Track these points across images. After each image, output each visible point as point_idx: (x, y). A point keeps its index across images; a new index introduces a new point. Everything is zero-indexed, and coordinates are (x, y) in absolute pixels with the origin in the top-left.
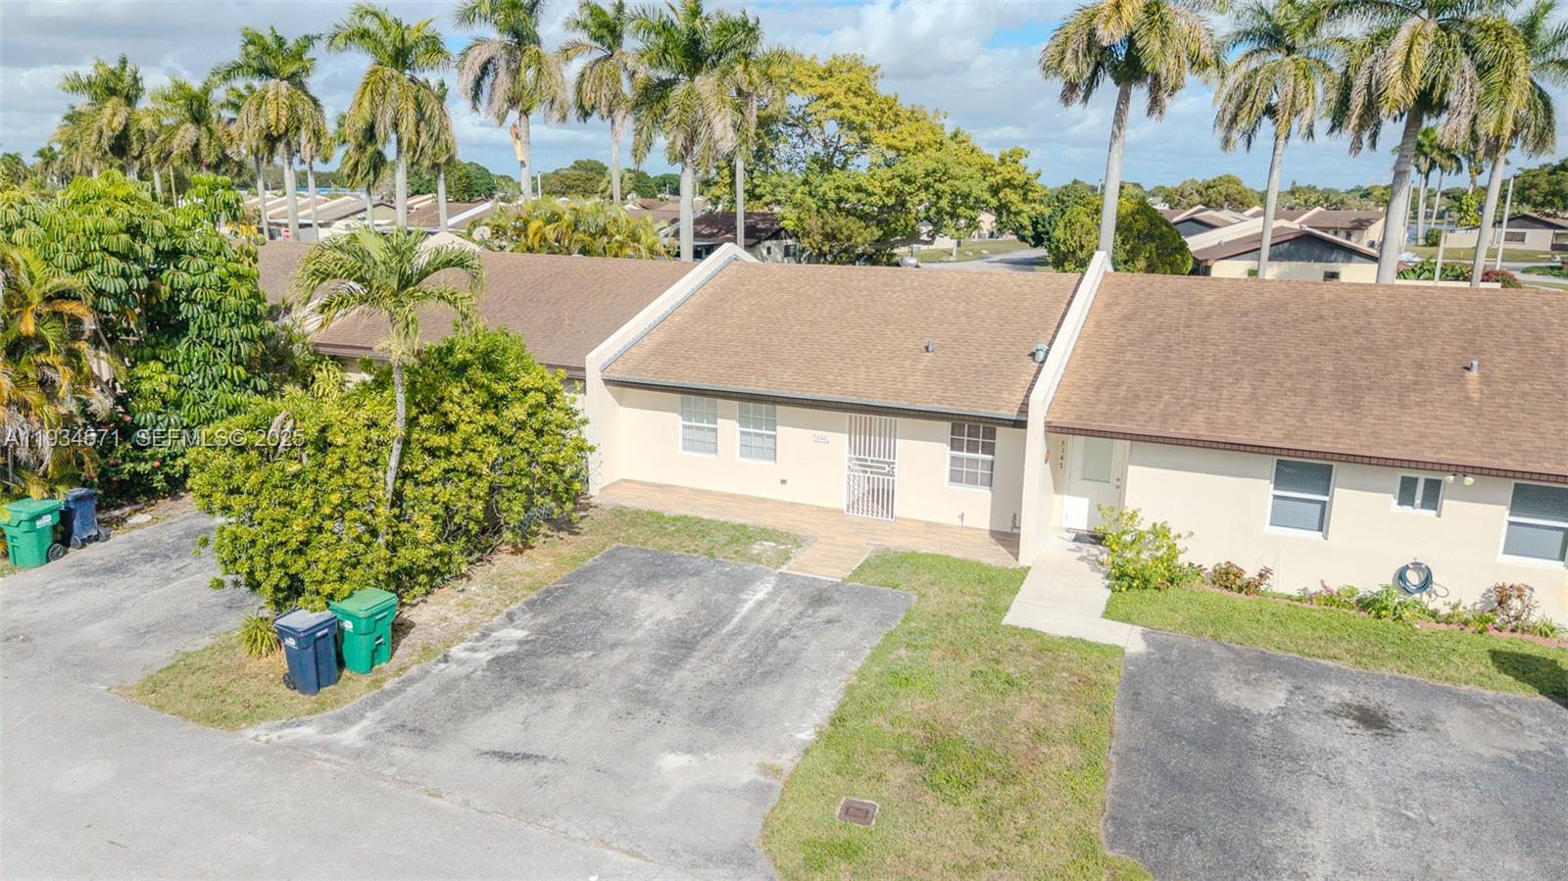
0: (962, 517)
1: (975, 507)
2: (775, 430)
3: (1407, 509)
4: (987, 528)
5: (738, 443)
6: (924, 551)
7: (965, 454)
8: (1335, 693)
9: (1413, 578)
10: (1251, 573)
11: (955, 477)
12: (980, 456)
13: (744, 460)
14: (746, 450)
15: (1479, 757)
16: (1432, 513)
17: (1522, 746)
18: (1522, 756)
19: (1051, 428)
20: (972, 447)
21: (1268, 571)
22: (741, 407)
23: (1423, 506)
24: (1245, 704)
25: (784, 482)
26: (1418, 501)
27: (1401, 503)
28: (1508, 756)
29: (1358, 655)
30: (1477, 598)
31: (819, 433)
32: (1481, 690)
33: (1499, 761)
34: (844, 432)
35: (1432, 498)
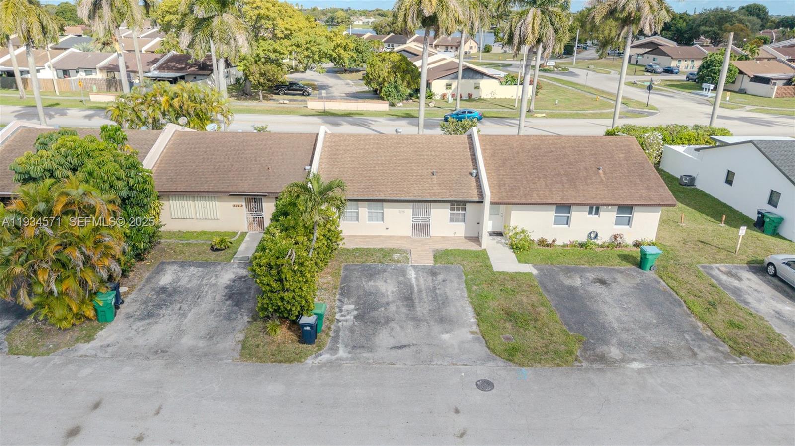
0: (455, 233)
1: (459, 229)
2: (383, 210)
3: (591, 216)
4: (463, 235)
5: (367, 216)
6: (450, 248)
7: (455, 212)
8: (591, 276)
9: (593, 235)
10: (550, 241)
11: (452, 220)
12: (460, 212)
13: (369, 222)
14: (371, 218)
15: (629, 287)
16: (597, 216)
17: (637, 282)
18: (637, 284)
19: (492, 203)
20: (458, 210)
21: (556, 239)
22: (368, 205)
23: (595, 214)
24: (573, 284)
25: (387, 229)
26: (594, 213)
27: (589, 214)
28: (635, 285)
29: (588, 262)
30: (608, 239)
31: (400, 210)
32: (619, 267)
33: (634, 287)
34: (410, 209)
35: (597, 213)
